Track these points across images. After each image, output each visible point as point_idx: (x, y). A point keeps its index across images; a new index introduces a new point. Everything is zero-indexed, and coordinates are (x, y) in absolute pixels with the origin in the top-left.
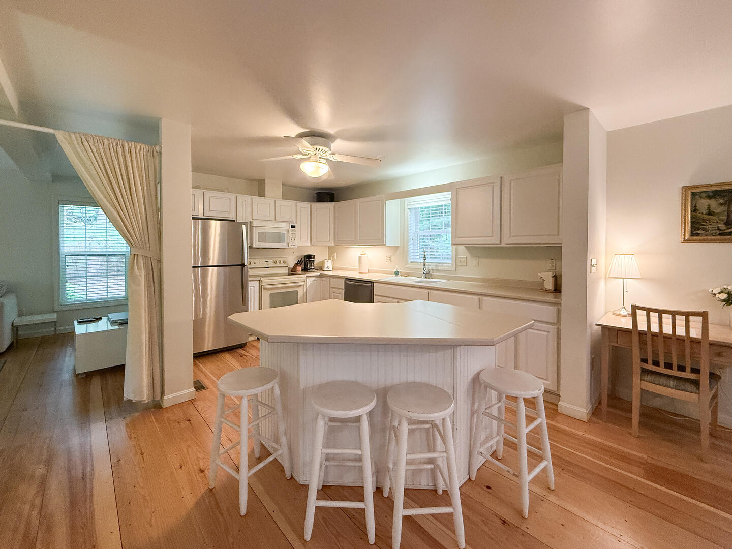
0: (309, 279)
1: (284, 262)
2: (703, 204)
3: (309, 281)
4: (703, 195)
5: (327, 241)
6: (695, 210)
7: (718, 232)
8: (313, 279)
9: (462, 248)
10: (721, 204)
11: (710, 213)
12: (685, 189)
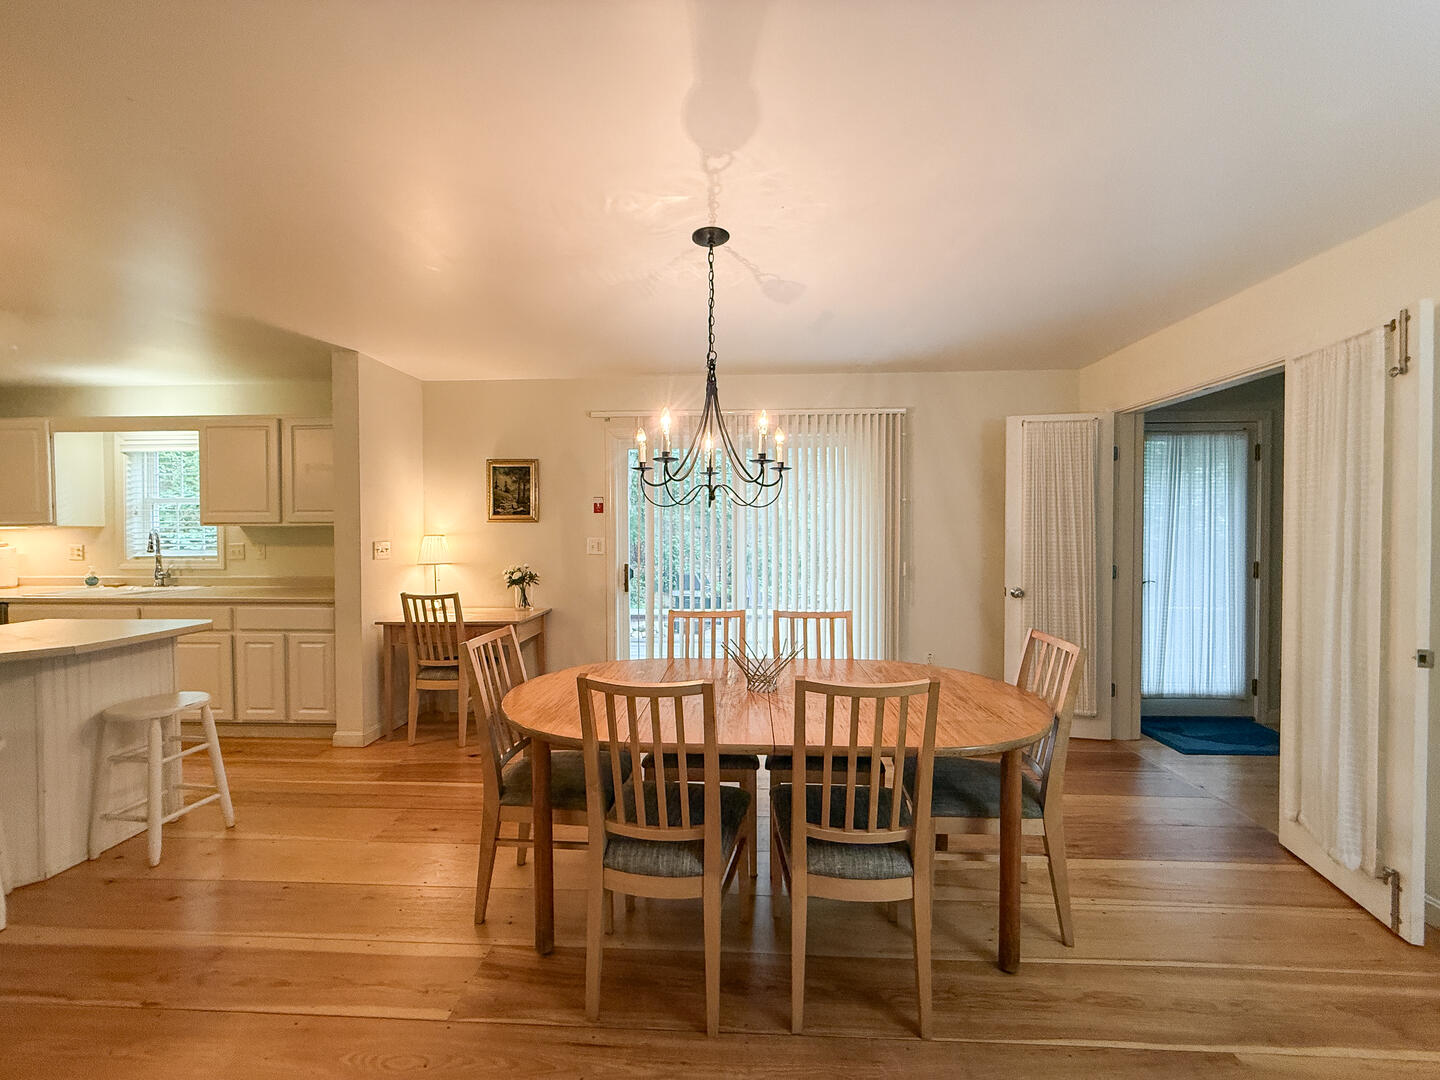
2: (502, 479)
4: (502, 470)
6: (496, 487)
7: (512, 511)
9: (235, 530)
10: (514, 482)
11: (507, 491)
12: (490, 462)
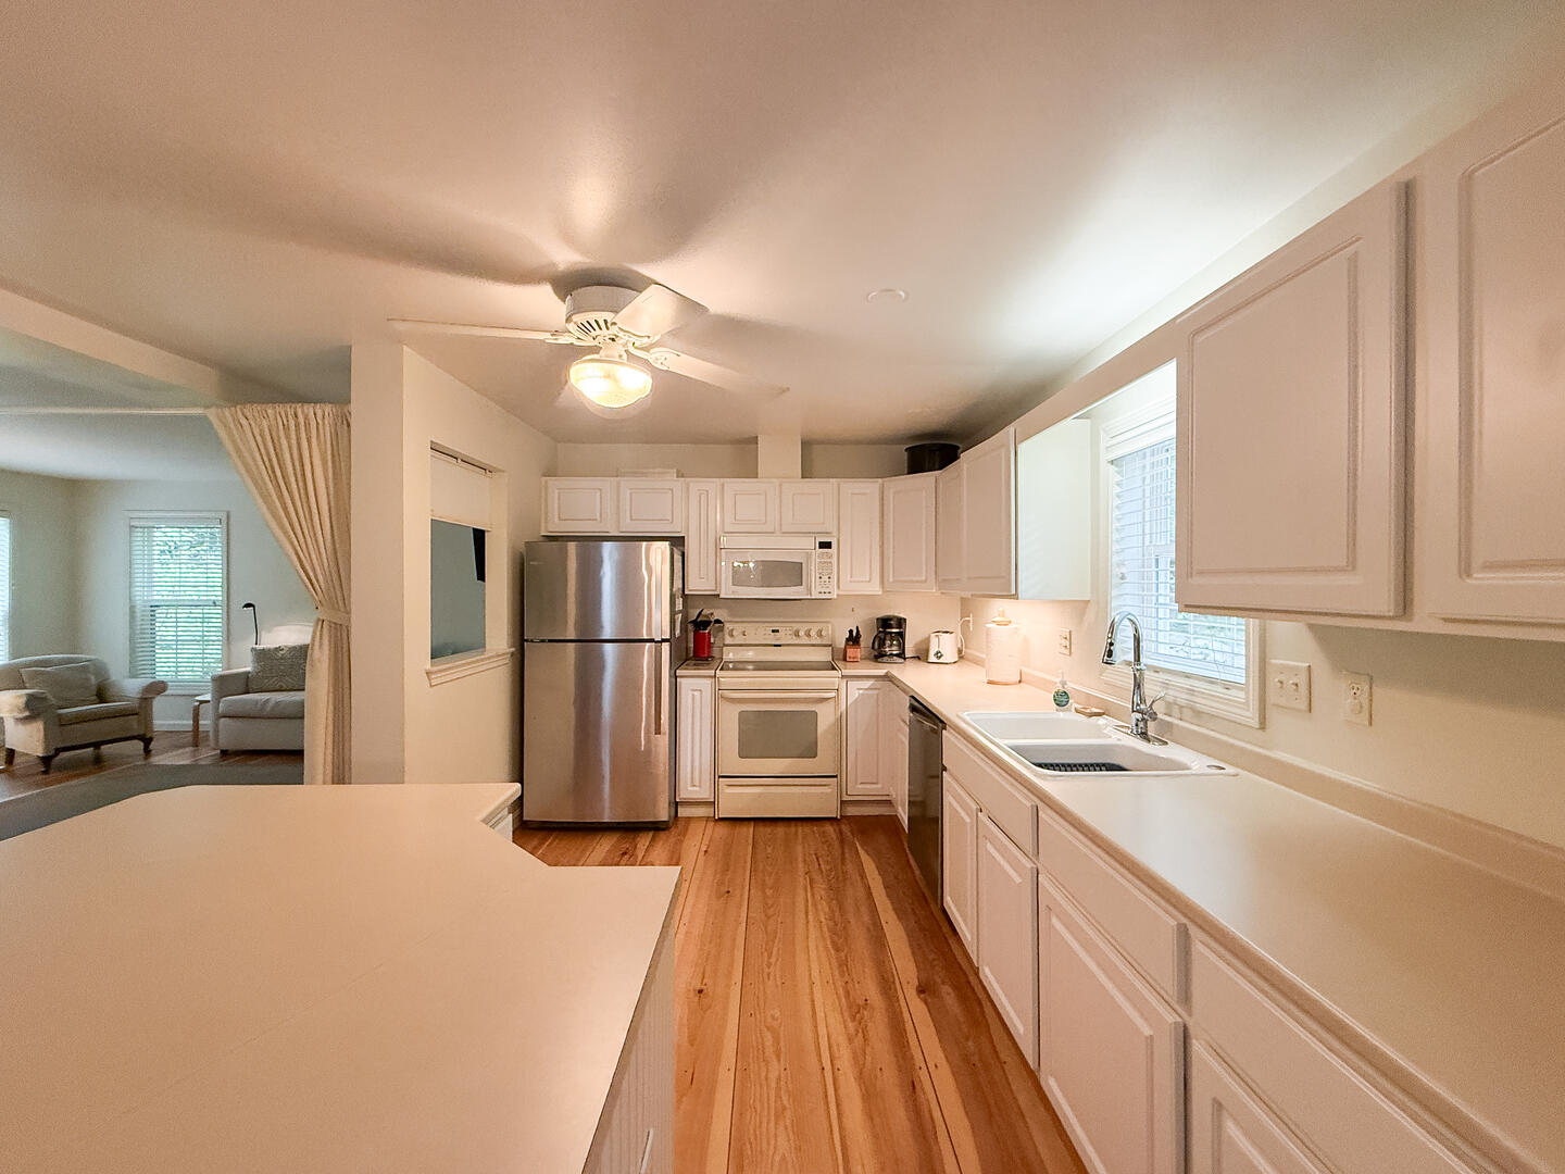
0: (853, 684)
1: (820, 634)
3: (856, 690)
5: (921, 582)
8: (868, 683)
